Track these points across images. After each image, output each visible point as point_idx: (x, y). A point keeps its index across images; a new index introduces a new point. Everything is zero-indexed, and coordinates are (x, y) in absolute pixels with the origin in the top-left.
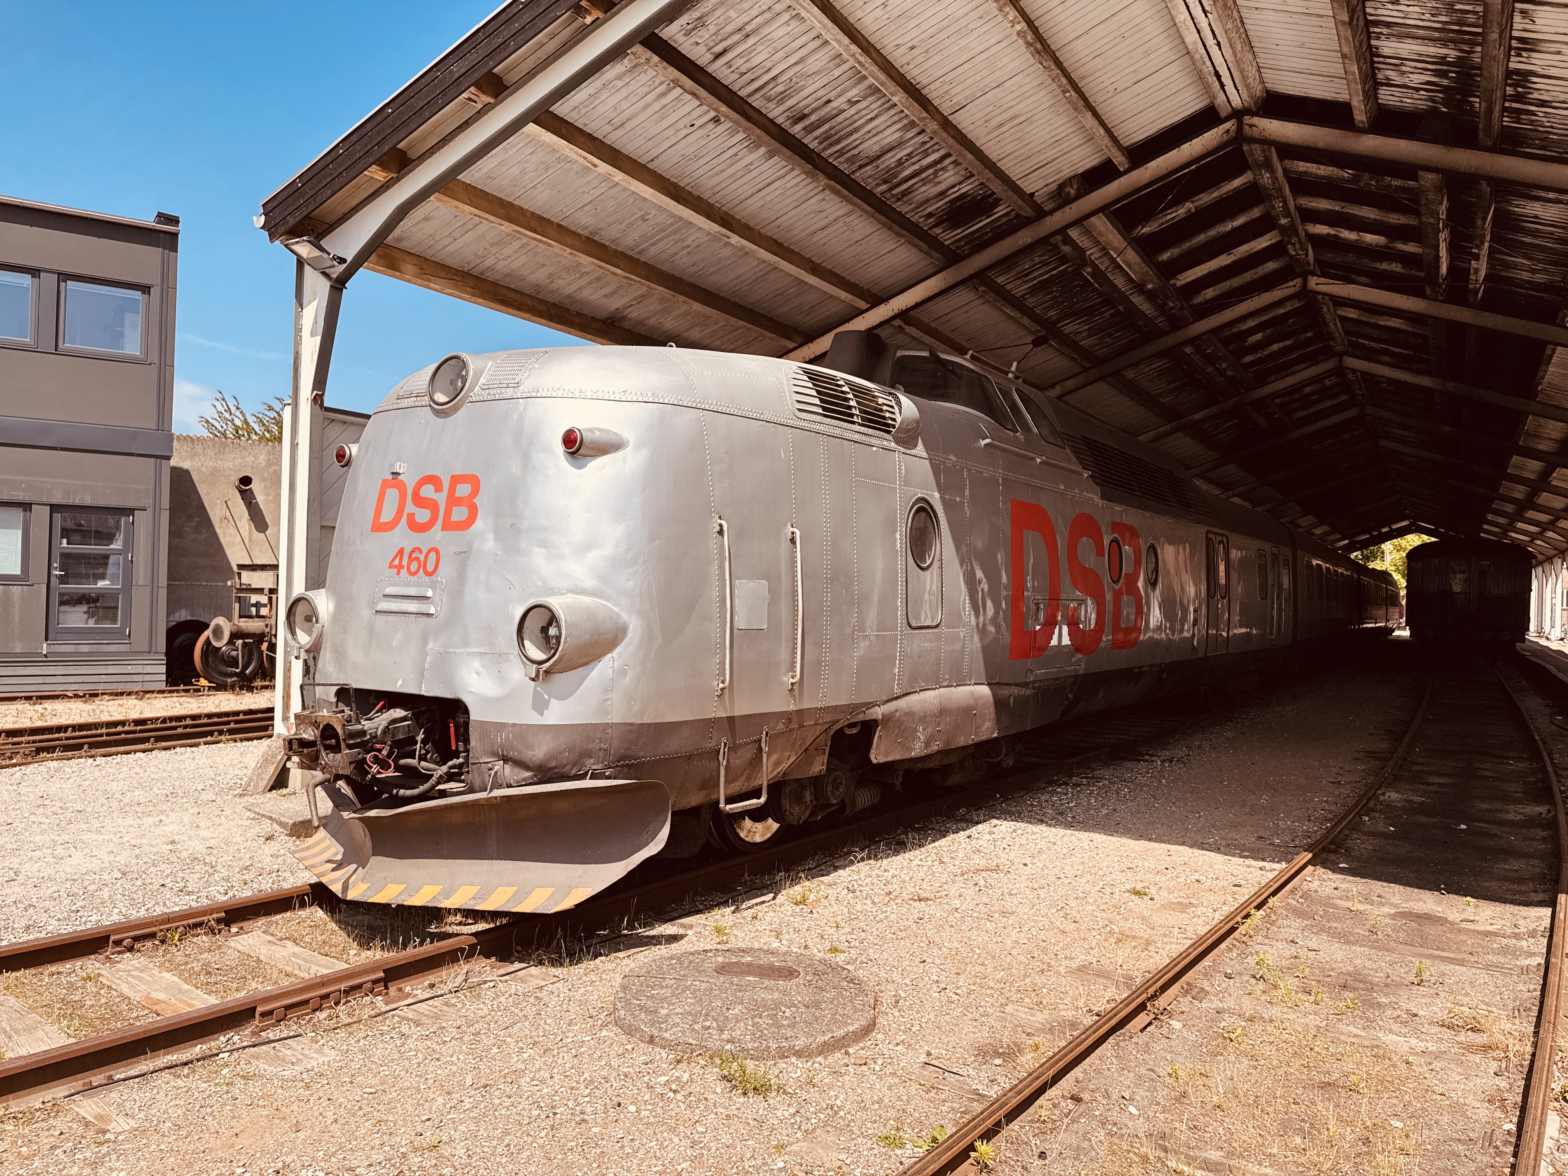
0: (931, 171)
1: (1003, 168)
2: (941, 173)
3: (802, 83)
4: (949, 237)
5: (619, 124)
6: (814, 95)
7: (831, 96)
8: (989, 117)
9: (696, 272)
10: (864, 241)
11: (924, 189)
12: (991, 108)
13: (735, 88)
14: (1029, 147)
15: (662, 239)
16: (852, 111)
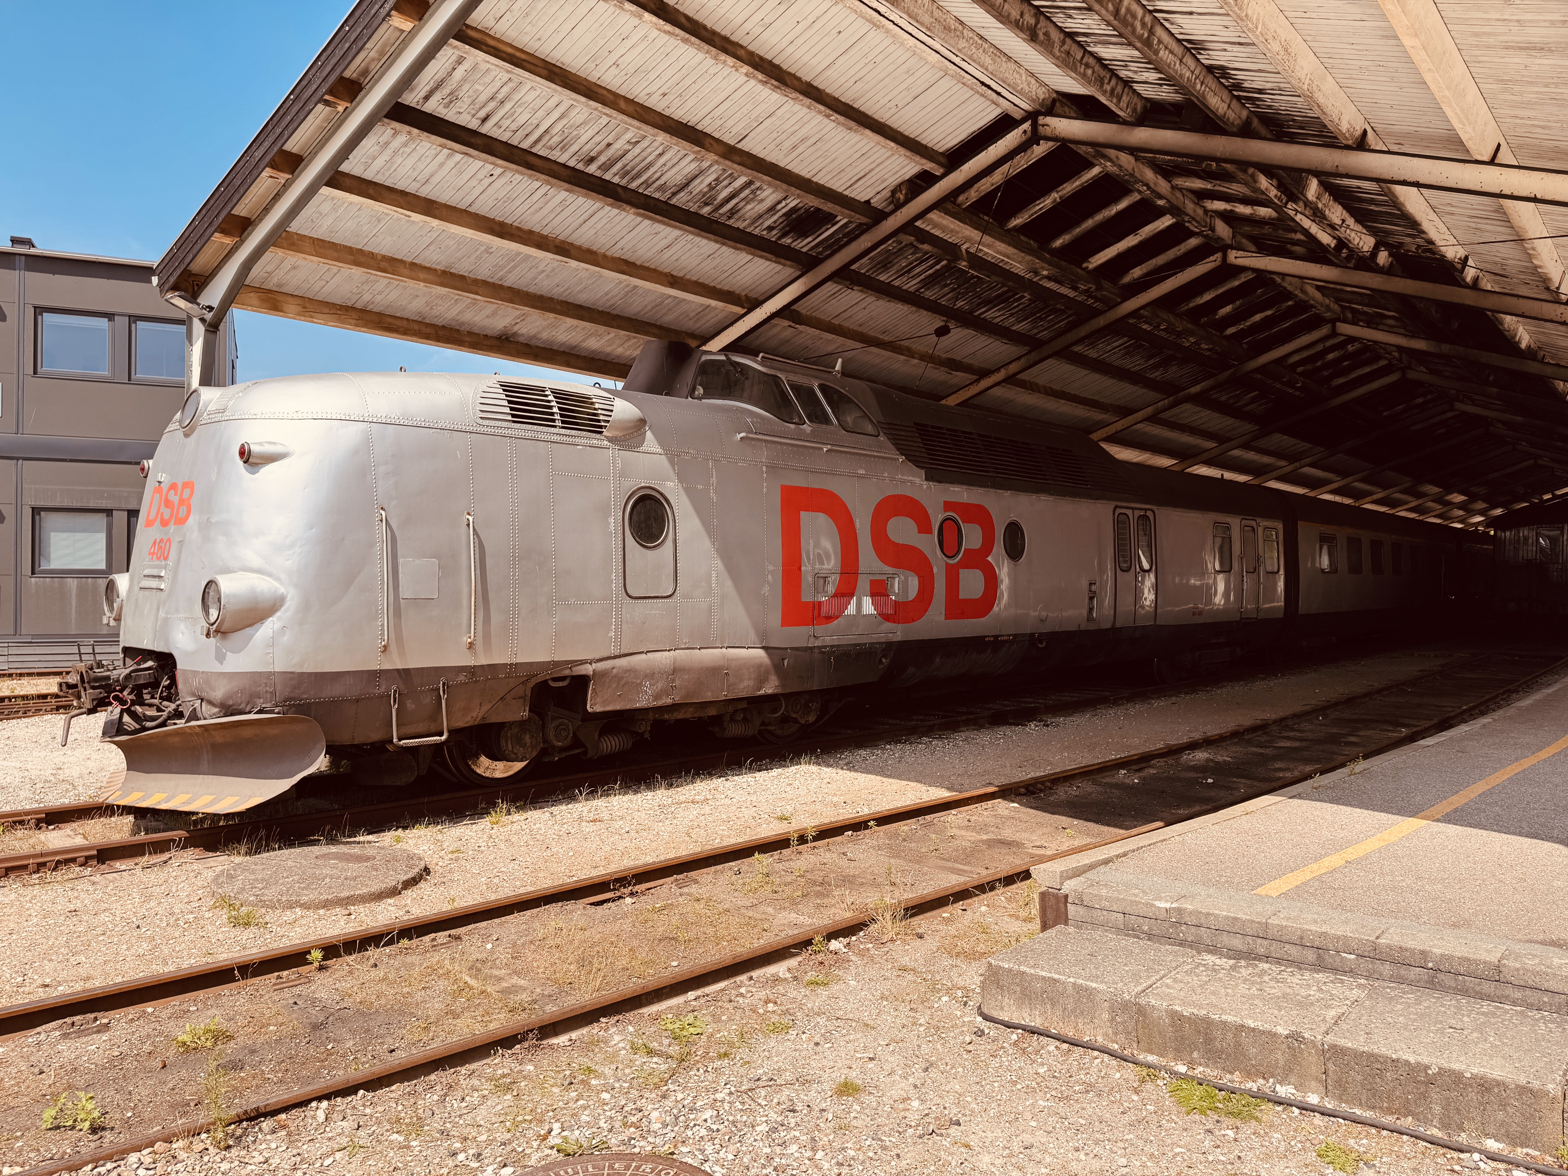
0: (747, 192)
1: (822, 182)
2: (758, 192)
3: (575, 133)
4: (804, 245)
5: (425, 180)
6: (592, 141)
7: (610, 139)
8: (777, 141)
9: (564, 292)
10: (716, 255)
11: (749, 207)
12: (775, 135)
13: (514, 142)
14: (836, 163)
15: (515, 267)
16: (637, 150)
